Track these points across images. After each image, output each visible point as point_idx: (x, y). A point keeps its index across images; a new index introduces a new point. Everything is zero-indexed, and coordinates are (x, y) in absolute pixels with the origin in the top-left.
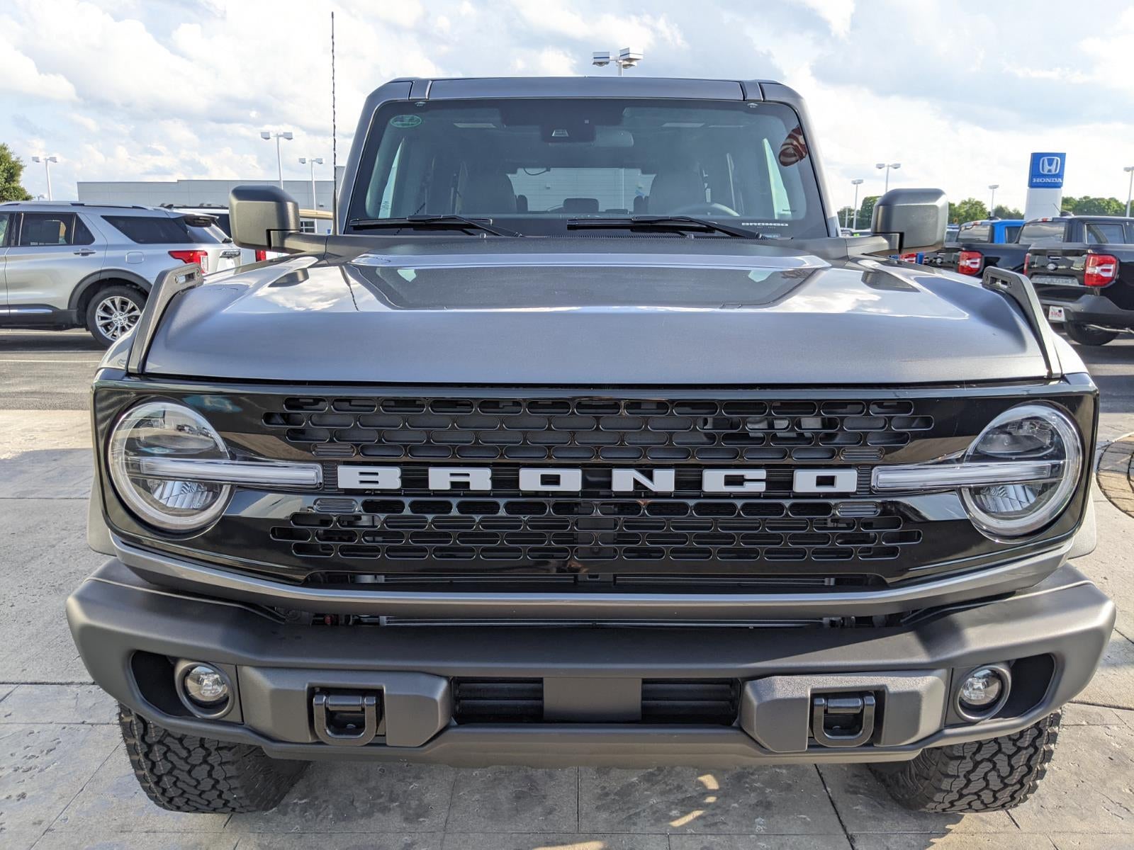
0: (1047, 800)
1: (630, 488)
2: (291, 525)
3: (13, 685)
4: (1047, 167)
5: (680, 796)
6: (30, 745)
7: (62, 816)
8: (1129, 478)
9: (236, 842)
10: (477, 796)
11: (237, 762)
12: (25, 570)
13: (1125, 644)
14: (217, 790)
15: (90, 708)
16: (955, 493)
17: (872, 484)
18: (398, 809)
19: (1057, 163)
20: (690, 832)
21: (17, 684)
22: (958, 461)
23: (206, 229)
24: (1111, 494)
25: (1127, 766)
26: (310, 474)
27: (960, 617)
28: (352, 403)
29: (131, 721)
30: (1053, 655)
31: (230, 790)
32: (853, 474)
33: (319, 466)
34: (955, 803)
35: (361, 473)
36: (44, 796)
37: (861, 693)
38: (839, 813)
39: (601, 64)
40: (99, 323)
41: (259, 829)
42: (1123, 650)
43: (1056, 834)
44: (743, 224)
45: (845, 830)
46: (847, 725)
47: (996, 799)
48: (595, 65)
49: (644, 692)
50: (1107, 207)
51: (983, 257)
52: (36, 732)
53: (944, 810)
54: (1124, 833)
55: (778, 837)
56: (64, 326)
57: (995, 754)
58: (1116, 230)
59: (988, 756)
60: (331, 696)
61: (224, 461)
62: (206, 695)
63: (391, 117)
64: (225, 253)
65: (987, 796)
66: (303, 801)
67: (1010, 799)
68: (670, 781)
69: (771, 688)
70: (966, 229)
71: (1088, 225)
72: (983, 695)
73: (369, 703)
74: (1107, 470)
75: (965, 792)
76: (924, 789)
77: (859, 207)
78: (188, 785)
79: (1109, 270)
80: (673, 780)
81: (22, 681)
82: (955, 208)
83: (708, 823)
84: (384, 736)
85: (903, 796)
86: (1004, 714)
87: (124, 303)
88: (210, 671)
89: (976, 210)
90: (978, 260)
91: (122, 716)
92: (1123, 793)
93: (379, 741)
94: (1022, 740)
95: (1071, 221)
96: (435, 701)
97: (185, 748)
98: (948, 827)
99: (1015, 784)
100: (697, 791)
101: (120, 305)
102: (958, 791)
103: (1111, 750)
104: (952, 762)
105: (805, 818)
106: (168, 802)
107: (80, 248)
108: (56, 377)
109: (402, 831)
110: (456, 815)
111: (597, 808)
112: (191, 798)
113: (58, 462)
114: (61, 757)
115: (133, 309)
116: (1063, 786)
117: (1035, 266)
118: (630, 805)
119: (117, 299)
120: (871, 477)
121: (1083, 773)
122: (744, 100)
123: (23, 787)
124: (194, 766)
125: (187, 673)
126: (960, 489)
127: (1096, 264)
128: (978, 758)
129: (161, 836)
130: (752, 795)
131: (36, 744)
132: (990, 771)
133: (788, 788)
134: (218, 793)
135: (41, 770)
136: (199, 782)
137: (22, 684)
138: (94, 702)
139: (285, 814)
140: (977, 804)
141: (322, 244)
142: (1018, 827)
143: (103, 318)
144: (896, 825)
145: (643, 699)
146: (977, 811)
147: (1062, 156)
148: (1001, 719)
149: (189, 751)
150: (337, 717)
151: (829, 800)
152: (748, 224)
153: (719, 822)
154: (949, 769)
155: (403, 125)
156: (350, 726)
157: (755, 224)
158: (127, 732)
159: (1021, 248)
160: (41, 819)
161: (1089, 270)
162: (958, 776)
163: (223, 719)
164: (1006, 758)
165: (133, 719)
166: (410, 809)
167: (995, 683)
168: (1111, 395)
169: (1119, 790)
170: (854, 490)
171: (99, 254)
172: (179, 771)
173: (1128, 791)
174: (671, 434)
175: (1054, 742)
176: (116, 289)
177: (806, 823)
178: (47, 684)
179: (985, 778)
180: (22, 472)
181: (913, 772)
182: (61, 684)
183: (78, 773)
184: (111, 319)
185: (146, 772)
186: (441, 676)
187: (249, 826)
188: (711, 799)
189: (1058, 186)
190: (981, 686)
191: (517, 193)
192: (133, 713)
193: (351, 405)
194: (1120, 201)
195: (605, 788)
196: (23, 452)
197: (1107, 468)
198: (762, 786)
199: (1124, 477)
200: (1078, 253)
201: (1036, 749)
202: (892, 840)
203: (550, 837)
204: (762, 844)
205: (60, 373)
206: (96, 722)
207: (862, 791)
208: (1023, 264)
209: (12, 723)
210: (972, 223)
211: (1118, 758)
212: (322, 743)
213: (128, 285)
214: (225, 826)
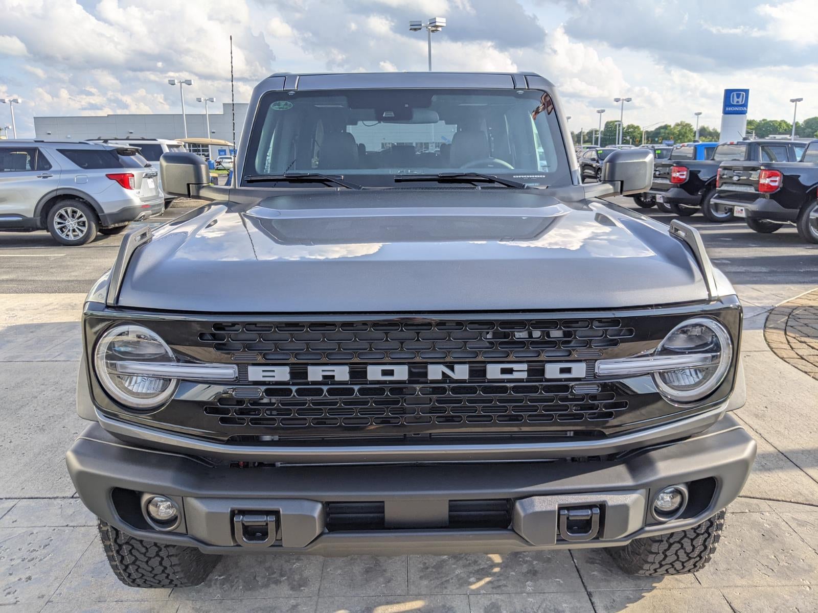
0: (720, 565)
1: (440, 377)
2: (217, 405)
3: (16, 500)
4: (736, 99)
5: (476, 568)
6: (32, 542)
7: (58, 592)
8: (786, 334)
9: (177, 607)
10: (339, 572)
11: (179, 554)
12: (17, 415)
13: (777, 455)
14: (165, 573)
15: (71, 515)
16: (649, 375)
17: (596, 371)
18: (286, 581)
19: (743, 97)
20: (482, 593)
21: (19, 499)
22: (652, 355)
23: (132, 157)
24: (773, 345)
25: (773, 540)
26: (229, 371)
27: (654, 454)
28: (257, 326)
29: (108, 530)
30: (715, 477)
31: (174, 573)
32: (583, 365)
33: (235, 366)
34: (657, 570)
35: (264, 371)
36: (44, 578)
37: (590, 506)
38: (582, 577)
39: (415, 29)
40: (56, 227)
41: (193, 597)
42: (775, 459)
43: (725, 588)
44: (514, 177)
45: (586, 589)
46: (582, 527)
47: (684, 567)
48: (411, 31)
49: (450, 506)
50: (779, 127)
51: (689, 170)
52: (35, 533)
53: (650, 574)
54: (769, 586)
55: (542, 594)
56: (31, 229)
57: (682, 539)
58: (782, 150)
59: (677, 540)
60: (246, 516)
61: (172, 364)
62: (162, 515)
63: (271, 103)
64: (146, 175)
65: (678, 565)
66: (222, 577)
67: (693, 567)
68: (470, 558)
69: (532, 504)
70: (677, 149)
71: (762, 147)
72: (670, 504)
73: (270, 520)
74: (771, 328)
75: (663, 563)
76: (637, 561)
77: (602, 129)
78: (146, 570)
79: (776, 181)
80: (471, 557)
81: (22, 497)
82: (671, 129)
83: (495, 587)
84: (281, 540)
85: (624, 565)
86: (684, 516)
87: (74, 212)
88: (164, 499)
89: (686, 130)
90: (685, 173)
91: (101, 526)
92: (770, 559)
93: (278, 544)
94: (700, 529)
95: (750, 144)
96: (314, 518)
97: (144, 547)
98: (654, 585)
99: (696, 557)
100: (487, 564)
101: (71, 214)
102: (659, 563)
103: (763, 529)
104: (654, 544)
105: (559, 581)
106: (132, 582)
107: (42, 173)
108: (28, 268)
109: (289, 597)
110: (326, 585)
111: (420, 578)
112: (147, 579)
113: (34, 334)
114: (53, 551)
115: (81, 216)
116: (731, 555)
117: (725, 176)
118: (443, 575)
119: (69, 210)
120: (594, 367)
121: (745, 546)
122: (514, 89)
123: (29, 572)
124: (150, 558)
125: (149, 501)
126: (653, 373)
127: (767, 176)
128: (671, 541)
129: (126, 604)
130: (525, 566)
131: (35, 541)
132: (679, 549)
133: (549, 560)
134: (166, 575)
135: (41, 560)
136: (153, 569)
137: (23, 499)
138: (74, 511)
139: (210, 586)
140: (672, 571)
141: (226, 194)
142: (700, 584)
143: (59, 223)
144: (620, 584)
145: (450, 511)
146: (672, 574)
147: (747, 91)
148: (682, 519)
149: (147, 549)
150: (249, 529)
151: (575, 568)
152: (517, 177)
153: (502, 585)
154: (653, 548)
155: (280, 108)
156: (259, 534)
157: (523, 176)
158: (105, 537)
159: (716, 163)
160: (43, 594)
161: (762, 181)
162: (659, 553)
163: (175, 531)
164: (690, 541)
165: (109, 528)
166: (294, 581)
167: (677, 496)
168: (776, 271)
169: (768, 556)
170: (584, 376)
171: (55, 177)
172: (140, 562)
173: (773, 557)
174: (465, 343)
175: (721, 529)
176: (68, 202)
177: (559, 584)
178: (40, 498)
179: (676, 554)
180: (8, 342)
181: (630, 550)
182: (50, 498)
183: (66, 561)
184: (65, 223)
185: (118, 563)
186: (317, 501)
187: (185, 596)
188: (496, 570)
189: (744, 113)
190: (668, 499)
191: (358, 142)
192: (109, 524)
193: (256, 327)
194: (788, 123)
195: (425, 563)
196: (8, 327)
197: (771, 326)
198: (531, 559)
199: (783, 332)
200: (754, 169)
201: (709, 535)
202: (617, 595)
203: (390, 598)
204: (530, 600)
205: (30, 264)
206: (75, 525)
207: (597, 561)
208: (716, 176)
209: (18, 527)
210: (681, 145)
211: (768, 535)
212: (240, 546)
213: (77, 199)
214: (169, 596)
